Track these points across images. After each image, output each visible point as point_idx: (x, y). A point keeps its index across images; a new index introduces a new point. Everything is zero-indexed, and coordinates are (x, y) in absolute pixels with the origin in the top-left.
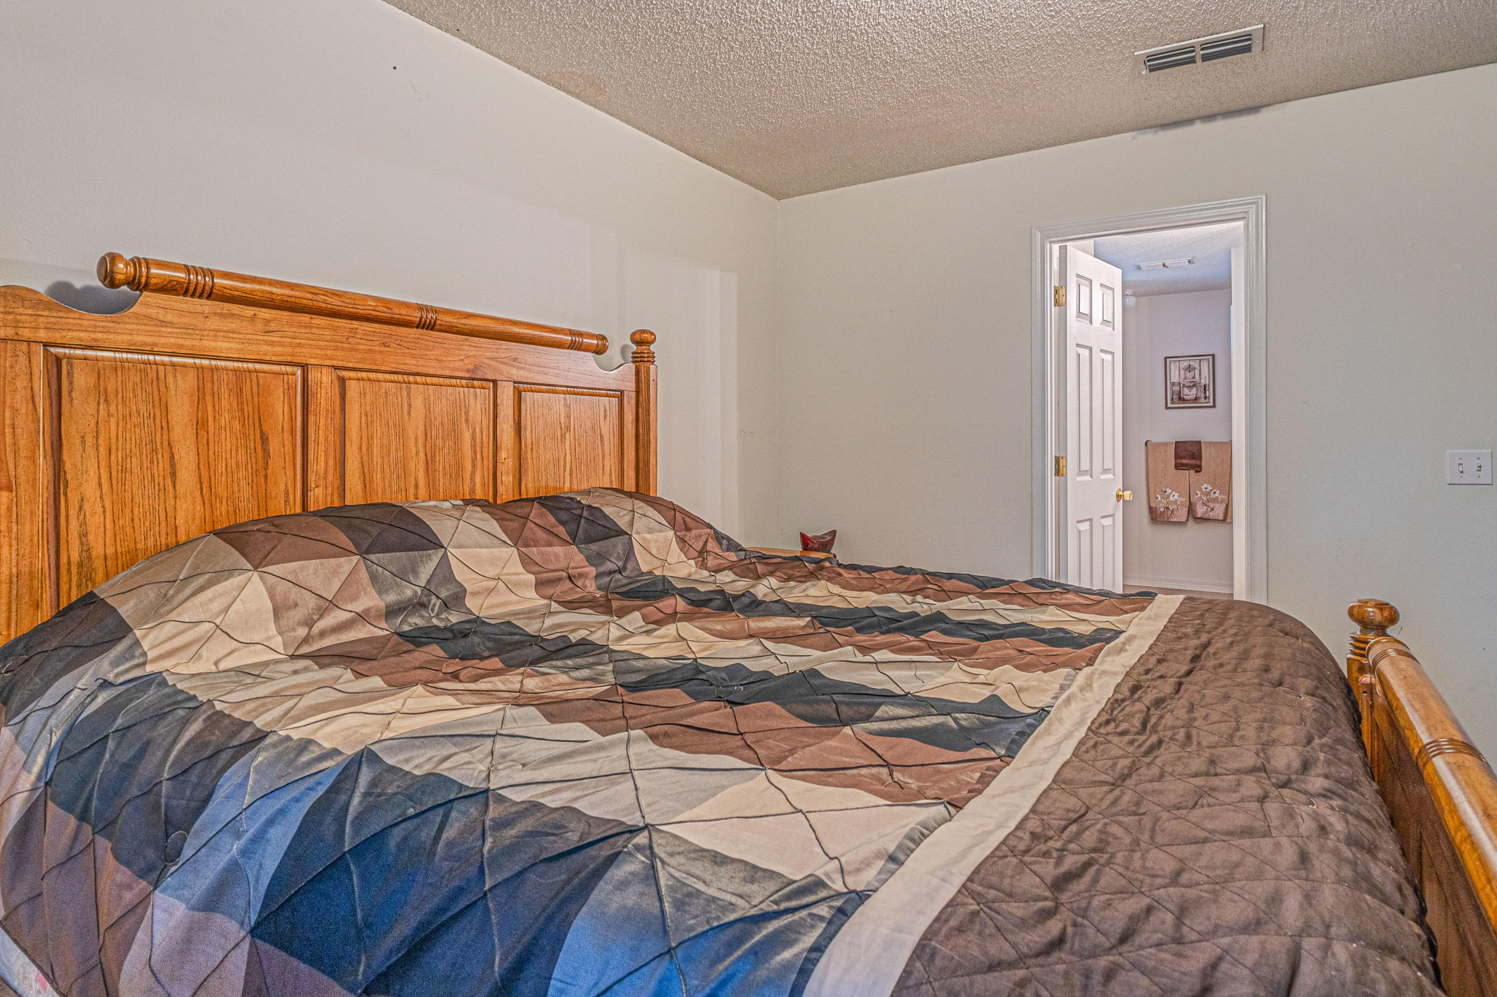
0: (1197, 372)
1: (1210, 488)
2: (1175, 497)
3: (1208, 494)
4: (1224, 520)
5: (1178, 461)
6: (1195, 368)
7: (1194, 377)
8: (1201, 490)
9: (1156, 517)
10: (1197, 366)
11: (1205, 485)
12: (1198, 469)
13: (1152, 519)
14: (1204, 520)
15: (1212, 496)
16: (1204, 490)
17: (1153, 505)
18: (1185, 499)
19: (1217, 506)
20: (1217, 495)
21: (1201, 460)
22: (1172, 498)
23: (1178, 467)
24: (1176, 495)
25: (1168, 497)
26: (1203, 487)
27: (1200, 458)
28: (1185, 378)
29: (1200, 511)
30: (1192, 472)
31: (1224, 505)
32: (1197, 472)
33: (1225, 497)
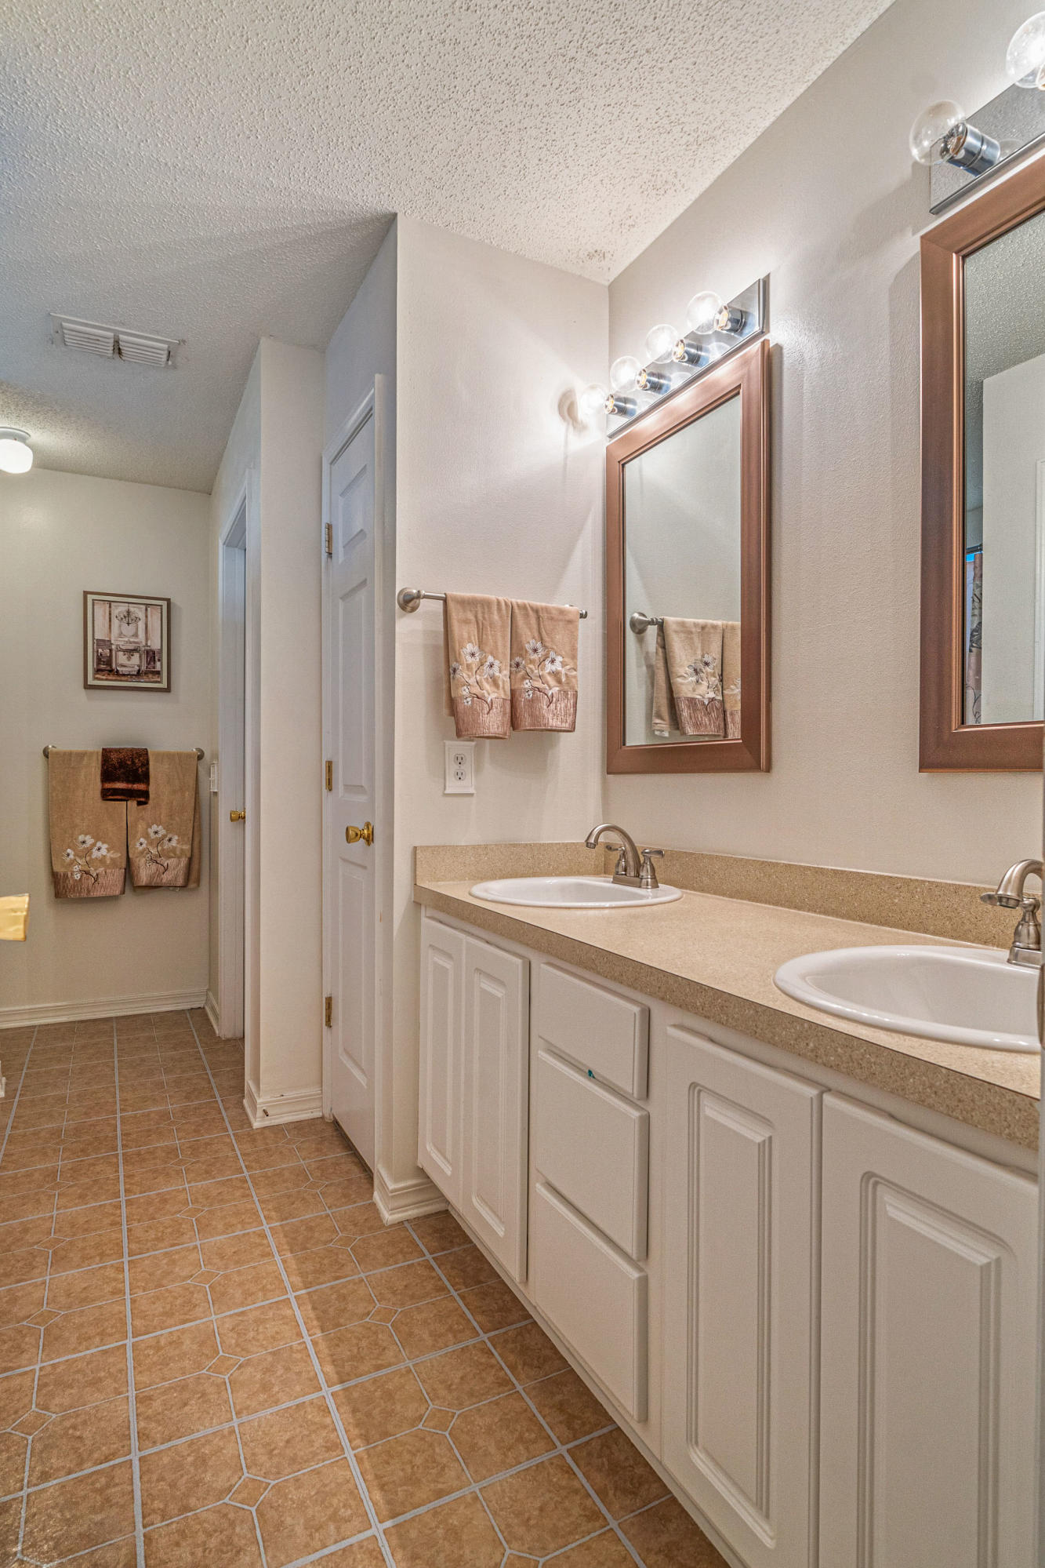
0: (141, 625)
1: (162, 832)
2: (103, 851)
3: (160, 842)
4: (184, 887)
5: (108, 786)
6: (137, 619)
7: (136, 635)
8: (146, 836)
9: (61, 889)
10: (141, 615)
11: (155, 828)
12: (143, 798)
13: (57, 895)
14: (150, 888)
15: (167, 845)
16: (152, 836)
17: (57, 868)
18: (118, 855)
19: (172, 862)
20: (174, 843)
21: (148, 783)
22: (95, 854)
23: (107, 795)
24: (105, 847)
25: (89, 851)
26: (151, 831)
27: (145, 778)
28: (121, 635)
29: (145, 873)
30: (132, 804)
31: (184, 862)
32: (139, 803)
33: (187, 847)
